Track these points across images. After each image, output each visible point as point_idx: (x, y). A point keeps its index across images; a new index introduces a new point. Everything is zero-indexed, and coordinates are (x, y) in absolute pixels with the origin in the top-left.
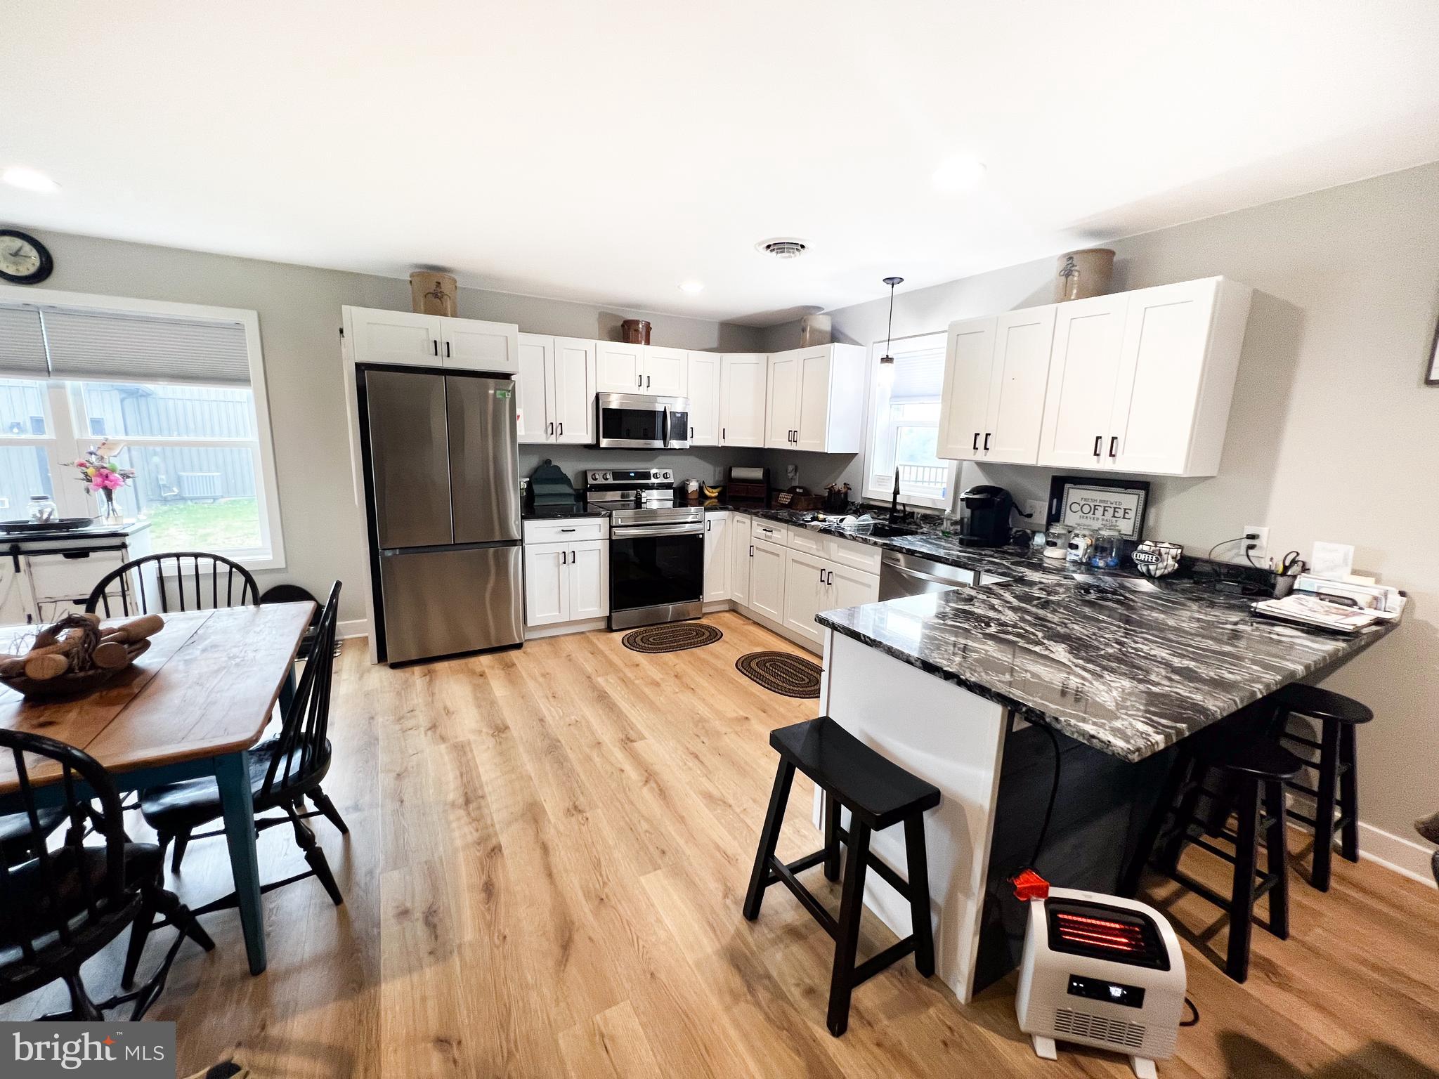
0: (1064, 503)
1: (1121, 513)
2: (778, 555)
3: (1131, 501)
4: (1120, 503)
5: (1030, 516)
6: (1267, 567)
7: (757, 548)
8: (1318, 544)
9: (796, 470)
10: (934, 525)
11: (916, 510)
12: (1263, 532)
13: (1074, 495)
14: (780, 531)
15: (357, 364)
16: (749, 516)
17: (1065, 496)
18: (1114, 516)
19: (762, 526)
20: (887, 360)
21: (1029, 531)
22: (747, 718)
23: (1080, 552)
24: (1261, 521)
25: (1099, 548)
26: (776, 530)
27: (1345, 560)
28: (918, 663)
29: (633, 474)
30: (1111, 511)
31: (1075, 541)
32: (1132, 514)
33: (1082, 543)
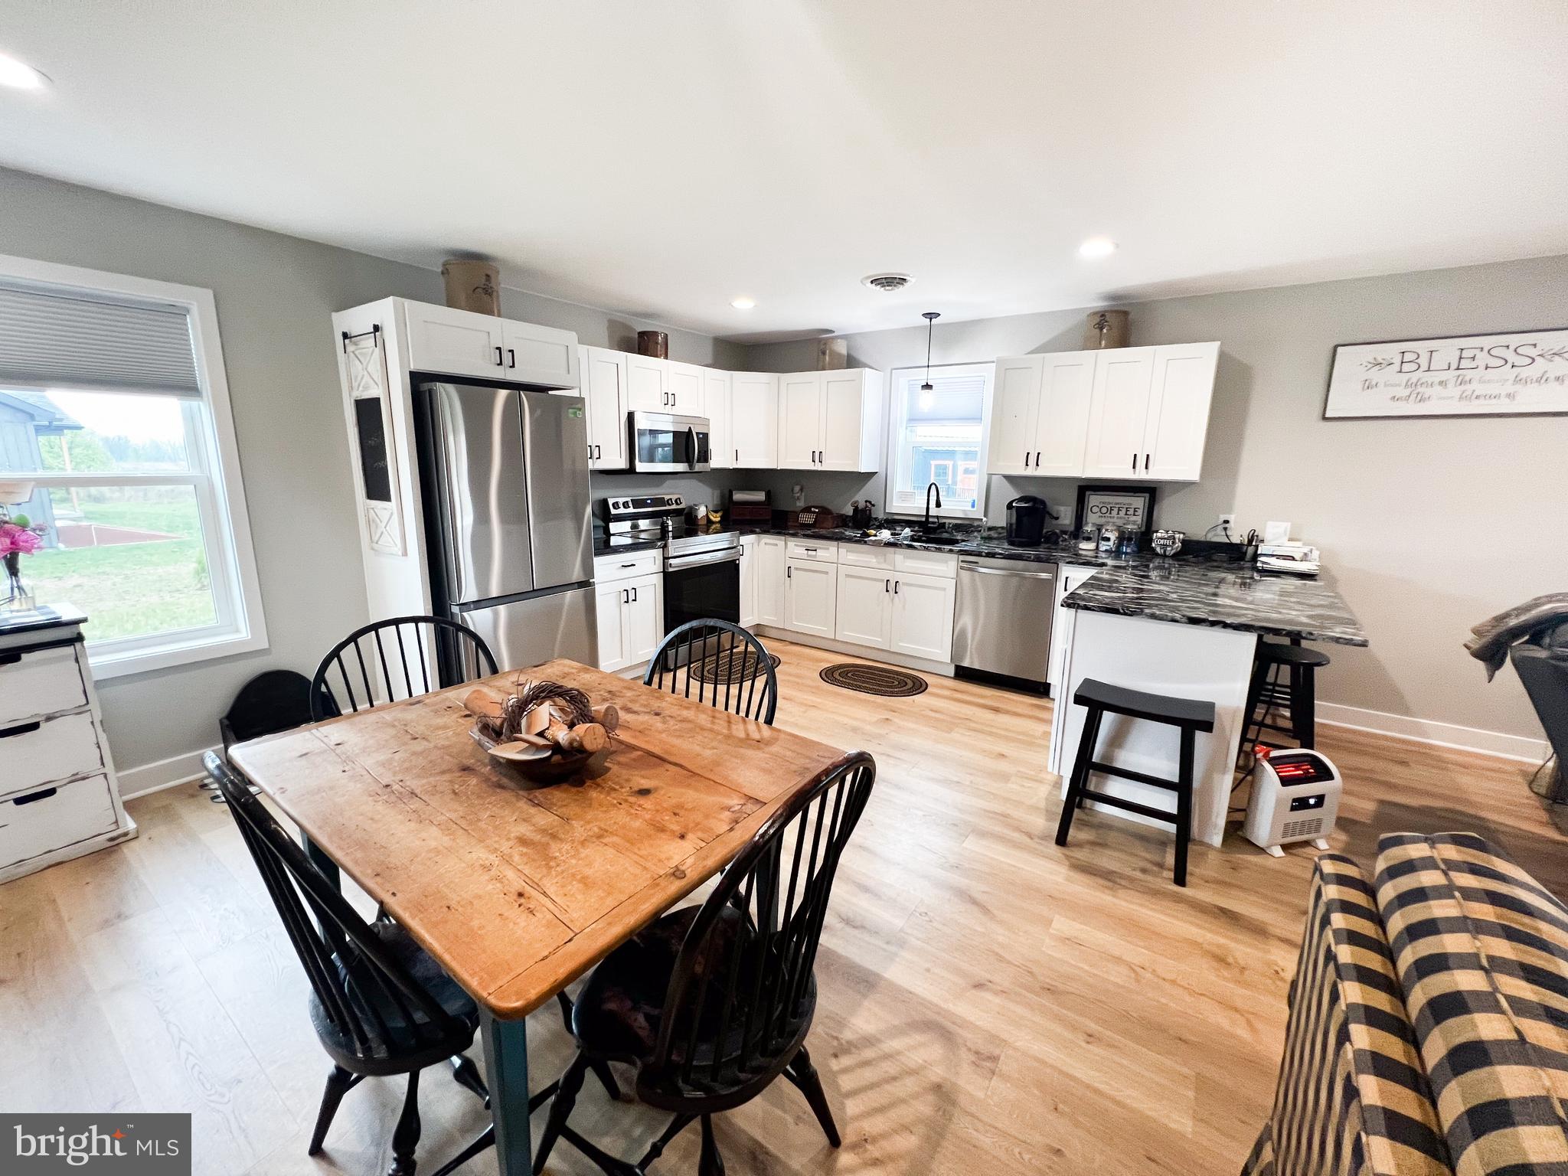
0: (1086, 507)
1: (1131, 512)
2: (827, 573)
3: (1139, 502)
4: (1131, 504)
5: (1057, 518)
6: (1239, 542)
7: (796, 569)
8: (1270, 524)
9: (801, 490)
10: (967, 532)
11: (947, 521)
12: (1232, 518)
13: (1094, 500)
14: (828, 549)
15: (412, 374)
16: (783, 538)
17: (1086, 500)
18: (1126, 514)
19: (803, 546)
20: (928, 387)
21: (1057, 531)
22: (887, 719)
23: (1111, 543)
24: (1230, 512)
25: (1123, 538)
26: (820, 548)
27: (1285, 532)
28: (1184, 620)
29: (649, 501)
30: (1124, 511)
31: (1107, 535)
32: (1140, 512)
33: (1113, 536)
